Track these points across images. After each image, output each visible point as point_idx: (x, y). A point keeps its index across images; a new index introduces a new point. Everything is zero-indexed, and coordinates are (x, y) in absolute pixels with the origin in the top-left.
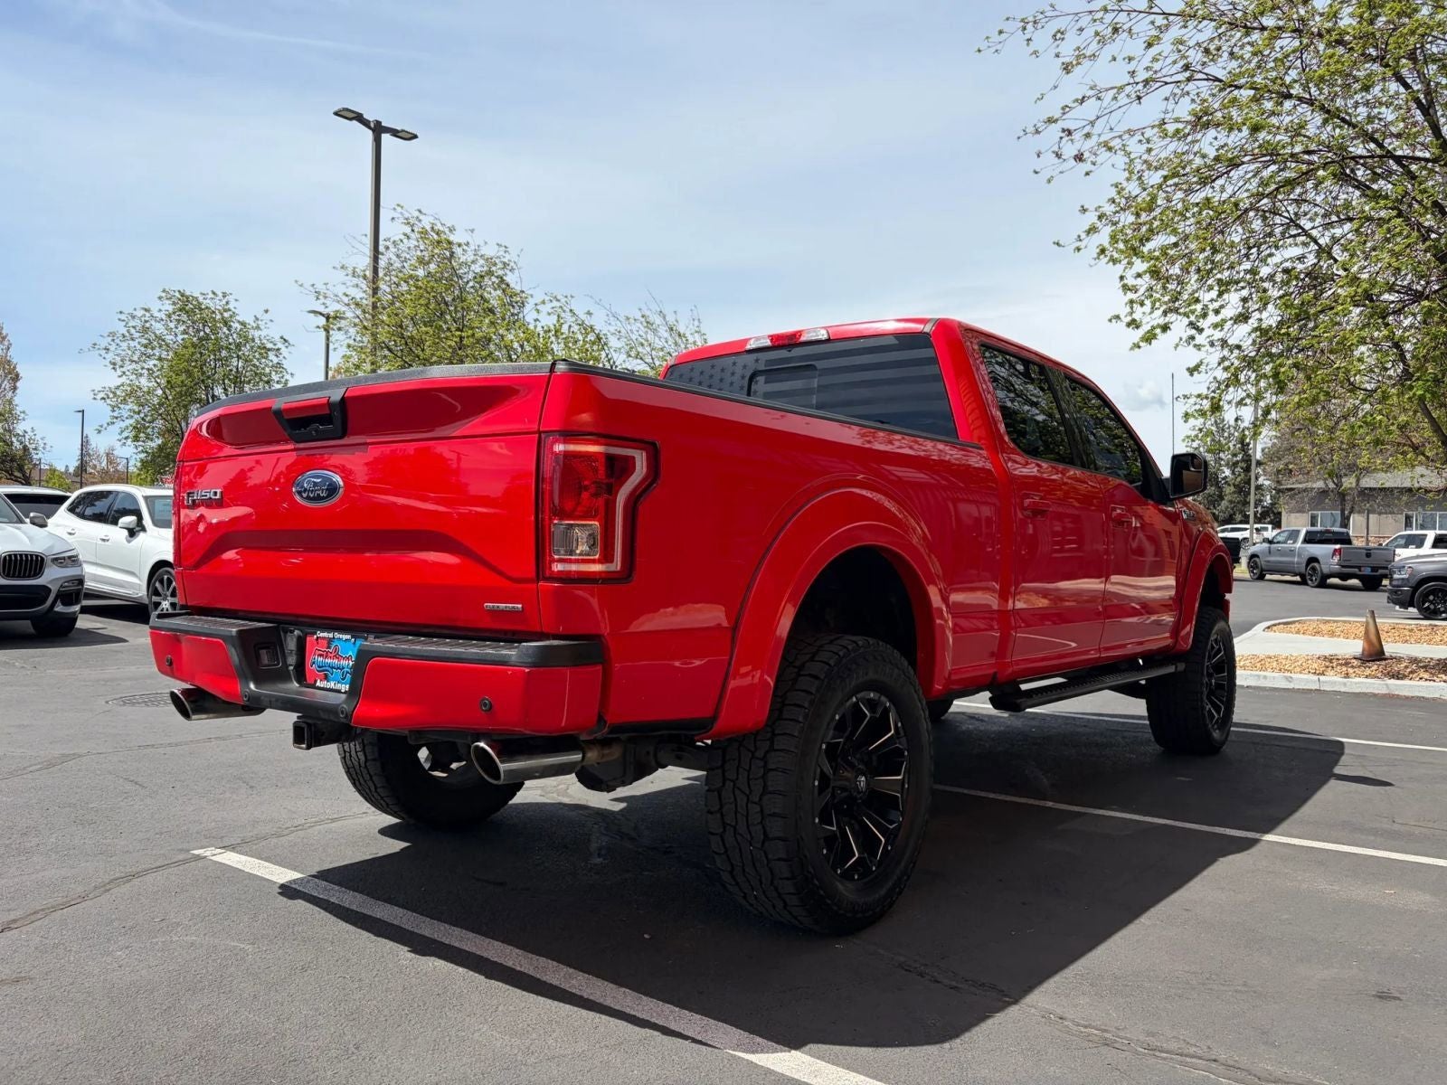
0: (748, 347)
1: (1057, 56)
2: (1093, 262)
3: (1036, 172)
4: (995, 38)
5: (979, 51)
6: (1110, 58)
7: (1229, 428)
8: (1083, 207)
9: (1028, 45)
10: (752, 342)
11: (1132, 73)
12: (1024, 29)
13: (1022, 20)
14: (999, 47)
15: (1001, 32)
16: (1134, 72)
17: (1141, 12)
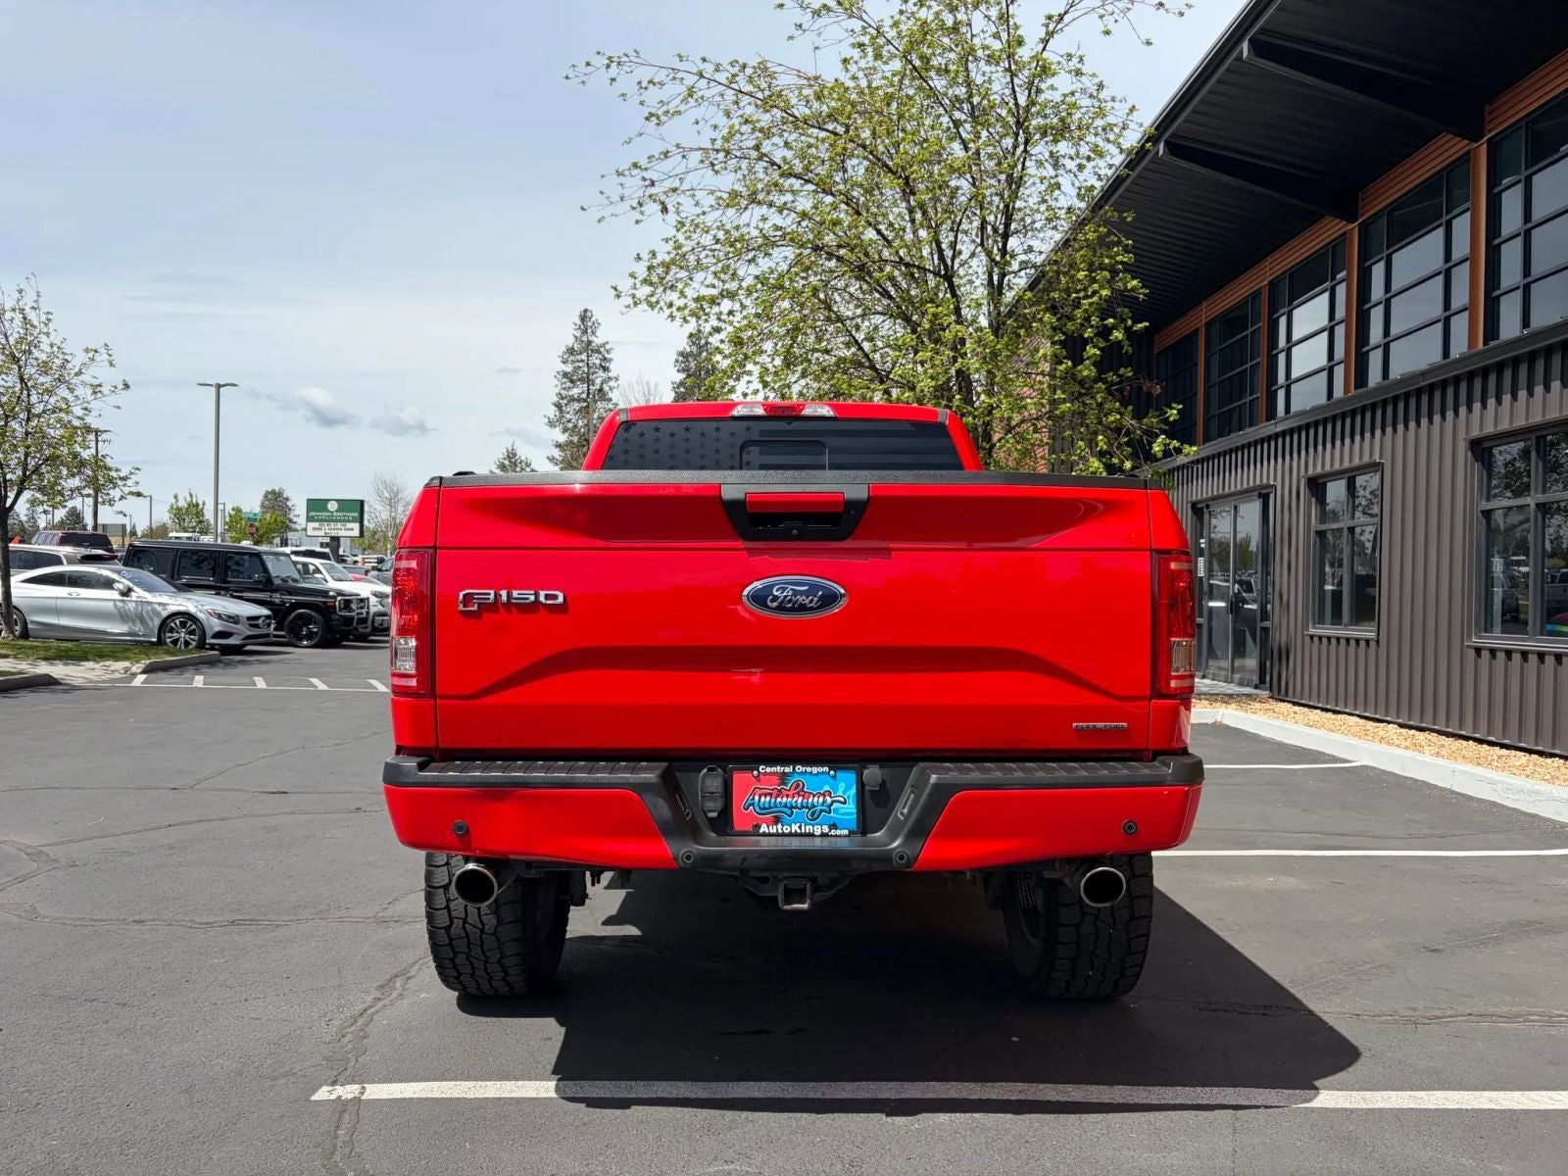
0: (735, 413)
1: (642, 103)
2: (624, 310)
3: (583, 208)
4: (582, 68)
5: (567, 78)
6: (694, 121)
7: (521, 463)
8: (638, 255)
9: (611, 84)
10: (739, 408)
11: (713, 141)
12: (608, 66)
13: (610, 58)
14: (585, 79)
15: (588, 64)
16: (715, 140)
17: (720, 83)
